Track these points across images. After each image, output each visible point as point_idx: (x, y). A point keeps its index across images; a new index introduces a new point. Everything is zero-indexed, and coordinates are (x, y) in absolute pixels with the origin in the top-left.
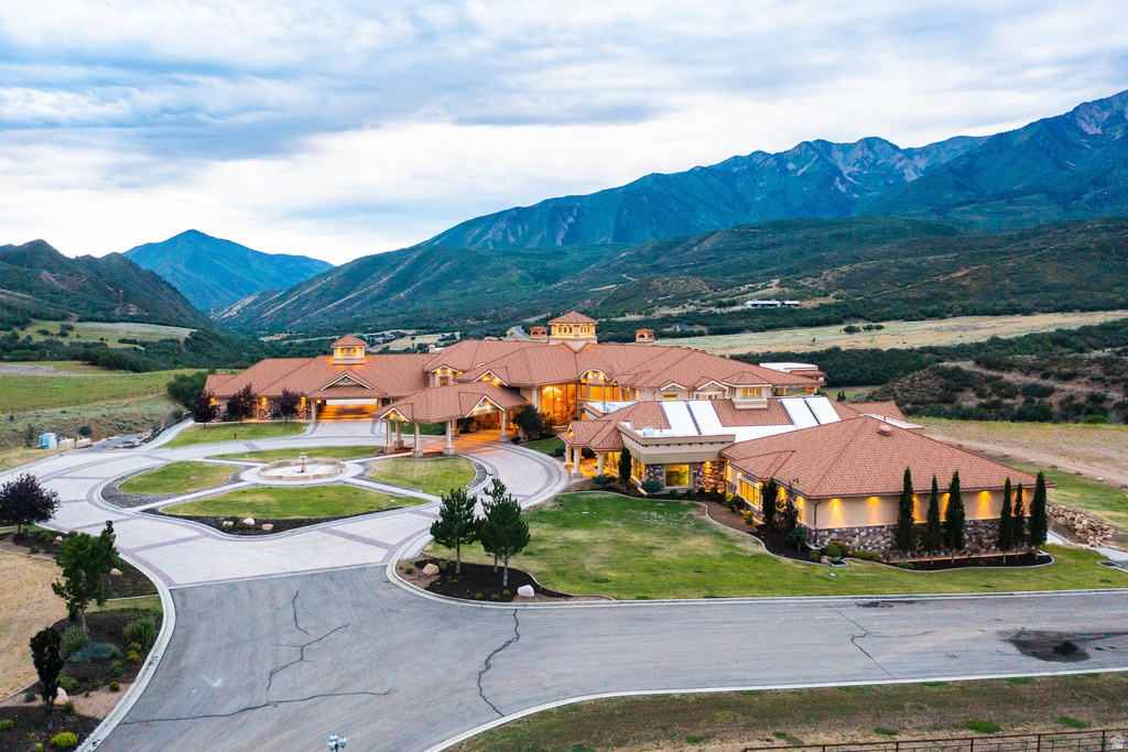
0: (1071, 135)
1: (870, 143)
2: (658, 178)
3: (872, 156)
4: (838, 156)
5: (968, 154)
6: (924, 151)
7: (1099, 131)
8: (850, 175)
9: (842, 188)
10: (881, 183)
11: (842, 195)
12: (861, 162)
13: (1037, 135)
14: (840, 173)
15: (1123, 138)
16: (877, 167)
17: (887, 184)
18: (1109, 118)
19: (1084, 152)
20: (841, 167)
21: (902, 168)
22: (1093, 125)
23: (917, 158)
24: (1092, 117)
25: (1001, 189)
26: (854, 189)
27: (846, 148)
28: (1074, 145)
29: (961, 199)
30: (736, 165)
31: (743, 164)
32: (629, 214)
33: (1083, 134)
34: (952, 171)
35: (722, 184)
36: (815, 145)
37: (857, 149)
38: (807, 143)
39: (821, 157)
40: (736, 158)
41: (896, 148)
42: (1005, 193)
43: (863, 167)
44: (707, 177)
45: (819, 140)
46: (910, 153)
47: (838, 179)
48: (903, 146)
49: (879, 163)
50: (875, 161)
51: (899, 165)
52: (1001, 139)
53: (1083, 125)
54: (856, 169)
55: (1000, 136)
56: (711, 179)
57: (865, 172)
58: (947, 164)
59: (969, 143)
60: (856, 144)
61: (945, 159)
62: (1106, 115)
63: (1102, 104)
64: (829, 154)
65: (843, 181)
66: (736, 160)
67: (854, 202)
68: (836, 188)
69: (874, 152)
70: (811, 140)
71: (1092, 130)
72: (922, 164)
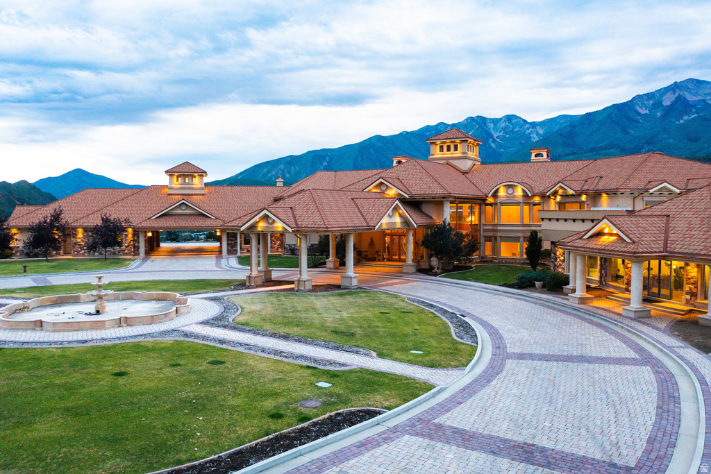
0: (632, 114)
1: (509, 118)
2: (379, 138)
3: (511, 126)
4: (491, 125)
5: (570, 125)
6: (542, 124)
7: (647, 112)
8: (498, 137)
9: (493, 145)
10: (517, 142)
11: (494, 150)
12: (505, 129)
13: (611, 114)
14: (492, 136)
15: (662, 116)
16: (514, 133)
17: (521, 143)
18: (653, 104)
19: (640, 124)
20: (493, 133)
21: (529, 134)
22: (644, 108)
23: (538, 128)
24: (643, 103)
25: (591, 146)
26: (500, 146)
27: (496, 121)
28: (633, 120)
29: (567, 152)
30: (428, 131)
31: (432, 130)
32: (362, 160)
33: (639, 114)
34: (561, 135)
35: (419, 142)
36: (476, 119)
37: (502, 121)
38: (472, 118)
39: (480, 126)
40: (428, 126)
41: (525, 121)
42: (594, 148)
43: (506, 133)
44: (410, 138)
45: (478, 116)
46: (534, 125)
47: (491, 140)
48: (529, 121)
49: (516, 130)
50: (513, 129)
51: (528, 132)
52: (589, 116)
53: (638, 108)
54: (501, 134)
55: (589, 114)
56: (413, 139)
57: (507, 136)
58: (558, 131)
59: (569, 119)
60: (501, 119)
61: (556, 128)
62: (651, 102)
63: (649, 96)
64: (485, 124)
65: (494, 141)
66: (428, 128)
67: (501, 154)
68: (490, 145)
69: (512, 124)
70: (474, 116)
71: (643, 111)
72: (541, 131)
